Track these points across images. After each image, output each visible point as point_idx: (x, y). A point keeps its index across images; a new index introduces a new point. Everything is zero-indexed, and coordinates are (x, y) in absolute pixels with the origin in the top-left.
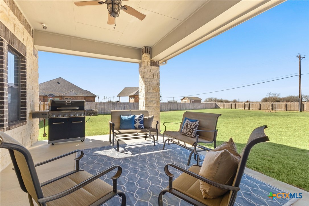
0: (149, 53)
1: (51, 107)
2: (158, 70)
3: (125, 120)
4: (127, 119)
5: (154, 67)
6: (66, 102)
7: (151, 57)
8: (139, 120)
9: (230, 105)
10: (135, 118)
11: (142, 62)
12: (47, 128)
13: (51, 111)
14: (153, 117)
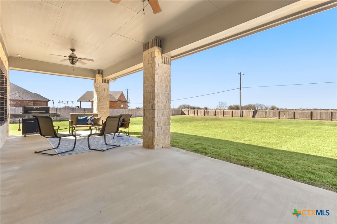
0: (101, 74)
1: (24, 111)
2: (108, 86)
3: (81, 120)
4: (82, 119)
5: (105, 84)
6: (35, 107)
7: (102, 77)
8: (90, 119)
9: (194, 112)
10: (88, 118)
11: (96, 79)
12: (21, 125)
13: (24, 113)
14: (101, 118)
